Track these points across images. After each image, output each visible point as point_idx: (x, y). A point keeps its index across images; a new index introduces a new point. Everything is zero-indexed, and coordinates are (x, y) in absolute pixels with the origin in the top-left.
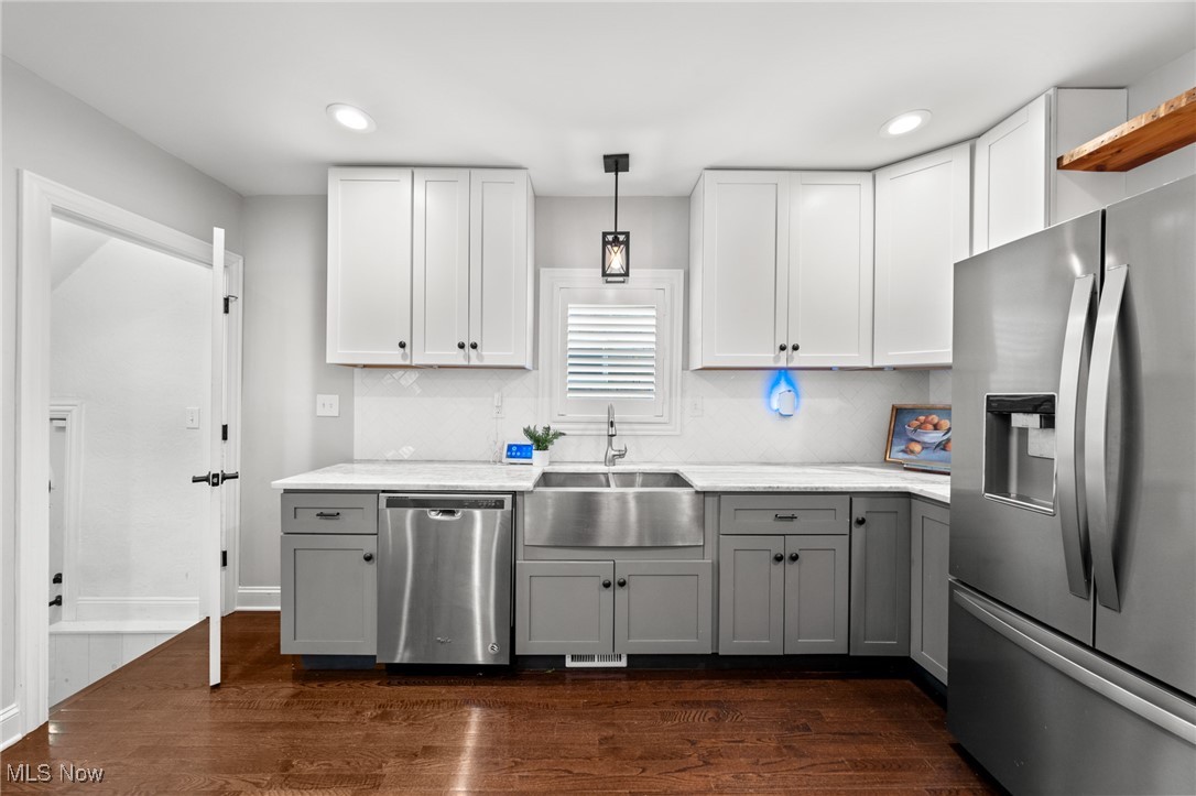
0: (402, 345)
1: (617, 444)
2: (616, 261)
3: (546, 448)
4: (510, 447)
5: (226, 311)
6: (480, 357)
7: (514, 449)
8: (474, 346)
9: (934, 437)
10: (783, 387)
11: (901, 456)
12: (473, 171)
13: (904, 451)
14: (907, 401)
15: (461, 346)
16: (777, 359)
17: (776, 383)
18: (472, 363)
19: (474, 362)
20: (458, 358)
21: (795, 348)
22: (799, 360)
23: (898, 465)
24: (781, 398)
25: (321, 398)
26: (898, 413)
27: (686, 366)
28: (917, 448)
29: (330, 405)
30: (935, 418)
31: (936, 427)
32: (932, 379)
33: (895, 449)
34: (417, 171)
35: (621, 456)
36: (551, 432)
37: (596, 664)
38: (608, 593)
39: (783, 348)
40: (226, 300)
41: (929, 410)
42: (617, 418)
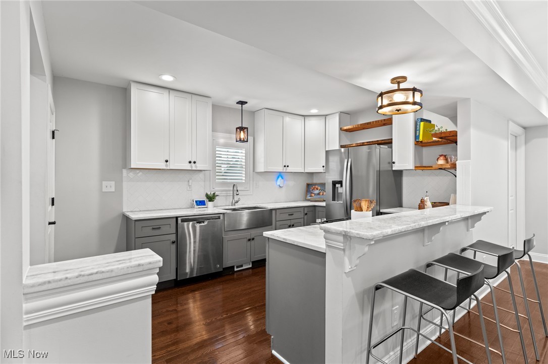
0: (167, 161)
1: (236, 198)
2: (242, 135)
3: (213, 201)
4: (196, 202)
5: (53, 138)
6: (196, 167)
7: (198, 202)
8: (195, 162)
9: (317, 192)
10: (280, 178)
11: (310, 198)
12: (193, 96)
13: (310, 196)
14: (310, 182)
15: (190, 162)
16: (283, 169)
17: (278, 177)
18: (193, 169)
19: (194, 168)
20: (188, 167)
21: (288, 166)
22: (289, 170)
23: (309, 200)
24: (280, 182)
25: (104, 183)
26: (308, 185)
27: (254, 171)
28: (313, 195)
29: (110, 186)
30: (317, 187)
31: (317, 189)
32: (314, 175)
33: (308, 196)
34: (171, 91)
35: (237, 202)
36: (216, 194)
37: (244, 267)
38: (249, 243)
39: (285, 166)
40: (53, 132)
41: (316, 184)
42: (239, 189)
